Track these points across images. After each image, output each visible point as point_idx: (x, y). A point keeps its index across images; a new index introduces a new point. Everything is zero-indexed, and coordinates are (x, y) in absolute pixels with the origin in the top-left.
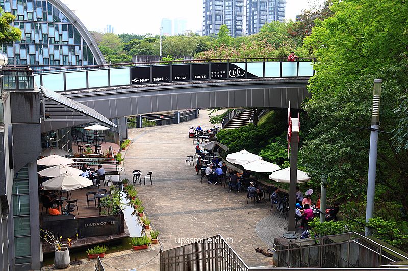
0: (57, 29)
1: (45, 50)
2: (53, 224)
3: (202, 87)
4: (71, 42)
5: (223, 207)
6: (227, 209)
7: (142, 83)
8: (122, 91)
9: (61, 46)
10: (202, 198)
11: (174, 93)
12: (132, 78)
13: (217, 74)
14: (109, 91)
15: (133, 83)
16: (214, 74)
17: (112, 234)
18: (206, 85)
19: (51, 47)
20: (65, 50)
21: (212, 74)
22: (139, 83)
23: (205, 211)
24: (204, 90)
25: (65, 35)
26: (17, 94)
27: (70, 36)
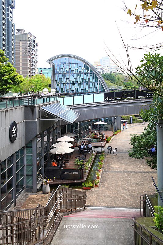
0: (87, 76)
1: (82, 86)
2: (50, 171)
3: (141, 102)
4: (94, 81)
5: (146, 171)
6: (148, 172)
7: (110, 101)
8: (100, 105)
9: (89, 83)
10: (138, 164)
11: (126, 105)
12: (105, 98)
13: (150, 95)
14: (93, 105)
15: (105, 100)
16: (148, 95)
17: (77, 179)
18: (143, 101)
19: (85, 84)
20: (91, 85)
21: (147, 95)
22: (108, 101)
23: (134, 172)
24: (143, 104)
25: (91, 78)
26: (28, 107)
27: (93, 78)
